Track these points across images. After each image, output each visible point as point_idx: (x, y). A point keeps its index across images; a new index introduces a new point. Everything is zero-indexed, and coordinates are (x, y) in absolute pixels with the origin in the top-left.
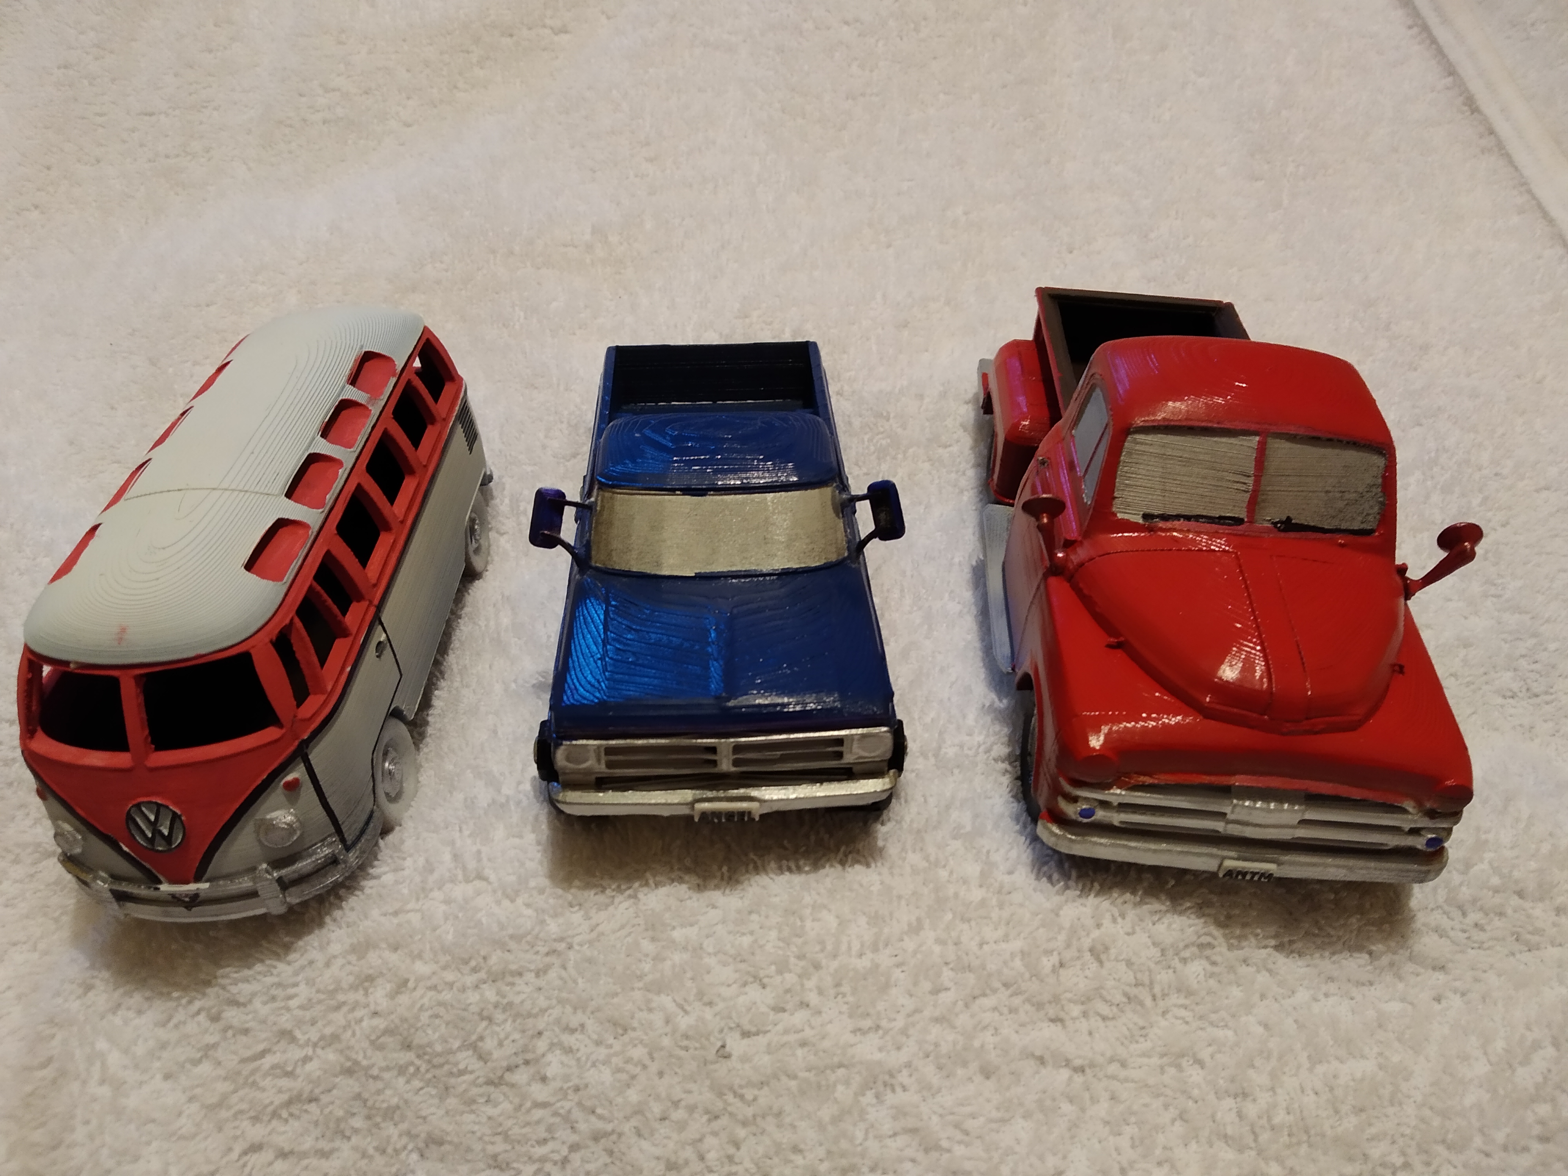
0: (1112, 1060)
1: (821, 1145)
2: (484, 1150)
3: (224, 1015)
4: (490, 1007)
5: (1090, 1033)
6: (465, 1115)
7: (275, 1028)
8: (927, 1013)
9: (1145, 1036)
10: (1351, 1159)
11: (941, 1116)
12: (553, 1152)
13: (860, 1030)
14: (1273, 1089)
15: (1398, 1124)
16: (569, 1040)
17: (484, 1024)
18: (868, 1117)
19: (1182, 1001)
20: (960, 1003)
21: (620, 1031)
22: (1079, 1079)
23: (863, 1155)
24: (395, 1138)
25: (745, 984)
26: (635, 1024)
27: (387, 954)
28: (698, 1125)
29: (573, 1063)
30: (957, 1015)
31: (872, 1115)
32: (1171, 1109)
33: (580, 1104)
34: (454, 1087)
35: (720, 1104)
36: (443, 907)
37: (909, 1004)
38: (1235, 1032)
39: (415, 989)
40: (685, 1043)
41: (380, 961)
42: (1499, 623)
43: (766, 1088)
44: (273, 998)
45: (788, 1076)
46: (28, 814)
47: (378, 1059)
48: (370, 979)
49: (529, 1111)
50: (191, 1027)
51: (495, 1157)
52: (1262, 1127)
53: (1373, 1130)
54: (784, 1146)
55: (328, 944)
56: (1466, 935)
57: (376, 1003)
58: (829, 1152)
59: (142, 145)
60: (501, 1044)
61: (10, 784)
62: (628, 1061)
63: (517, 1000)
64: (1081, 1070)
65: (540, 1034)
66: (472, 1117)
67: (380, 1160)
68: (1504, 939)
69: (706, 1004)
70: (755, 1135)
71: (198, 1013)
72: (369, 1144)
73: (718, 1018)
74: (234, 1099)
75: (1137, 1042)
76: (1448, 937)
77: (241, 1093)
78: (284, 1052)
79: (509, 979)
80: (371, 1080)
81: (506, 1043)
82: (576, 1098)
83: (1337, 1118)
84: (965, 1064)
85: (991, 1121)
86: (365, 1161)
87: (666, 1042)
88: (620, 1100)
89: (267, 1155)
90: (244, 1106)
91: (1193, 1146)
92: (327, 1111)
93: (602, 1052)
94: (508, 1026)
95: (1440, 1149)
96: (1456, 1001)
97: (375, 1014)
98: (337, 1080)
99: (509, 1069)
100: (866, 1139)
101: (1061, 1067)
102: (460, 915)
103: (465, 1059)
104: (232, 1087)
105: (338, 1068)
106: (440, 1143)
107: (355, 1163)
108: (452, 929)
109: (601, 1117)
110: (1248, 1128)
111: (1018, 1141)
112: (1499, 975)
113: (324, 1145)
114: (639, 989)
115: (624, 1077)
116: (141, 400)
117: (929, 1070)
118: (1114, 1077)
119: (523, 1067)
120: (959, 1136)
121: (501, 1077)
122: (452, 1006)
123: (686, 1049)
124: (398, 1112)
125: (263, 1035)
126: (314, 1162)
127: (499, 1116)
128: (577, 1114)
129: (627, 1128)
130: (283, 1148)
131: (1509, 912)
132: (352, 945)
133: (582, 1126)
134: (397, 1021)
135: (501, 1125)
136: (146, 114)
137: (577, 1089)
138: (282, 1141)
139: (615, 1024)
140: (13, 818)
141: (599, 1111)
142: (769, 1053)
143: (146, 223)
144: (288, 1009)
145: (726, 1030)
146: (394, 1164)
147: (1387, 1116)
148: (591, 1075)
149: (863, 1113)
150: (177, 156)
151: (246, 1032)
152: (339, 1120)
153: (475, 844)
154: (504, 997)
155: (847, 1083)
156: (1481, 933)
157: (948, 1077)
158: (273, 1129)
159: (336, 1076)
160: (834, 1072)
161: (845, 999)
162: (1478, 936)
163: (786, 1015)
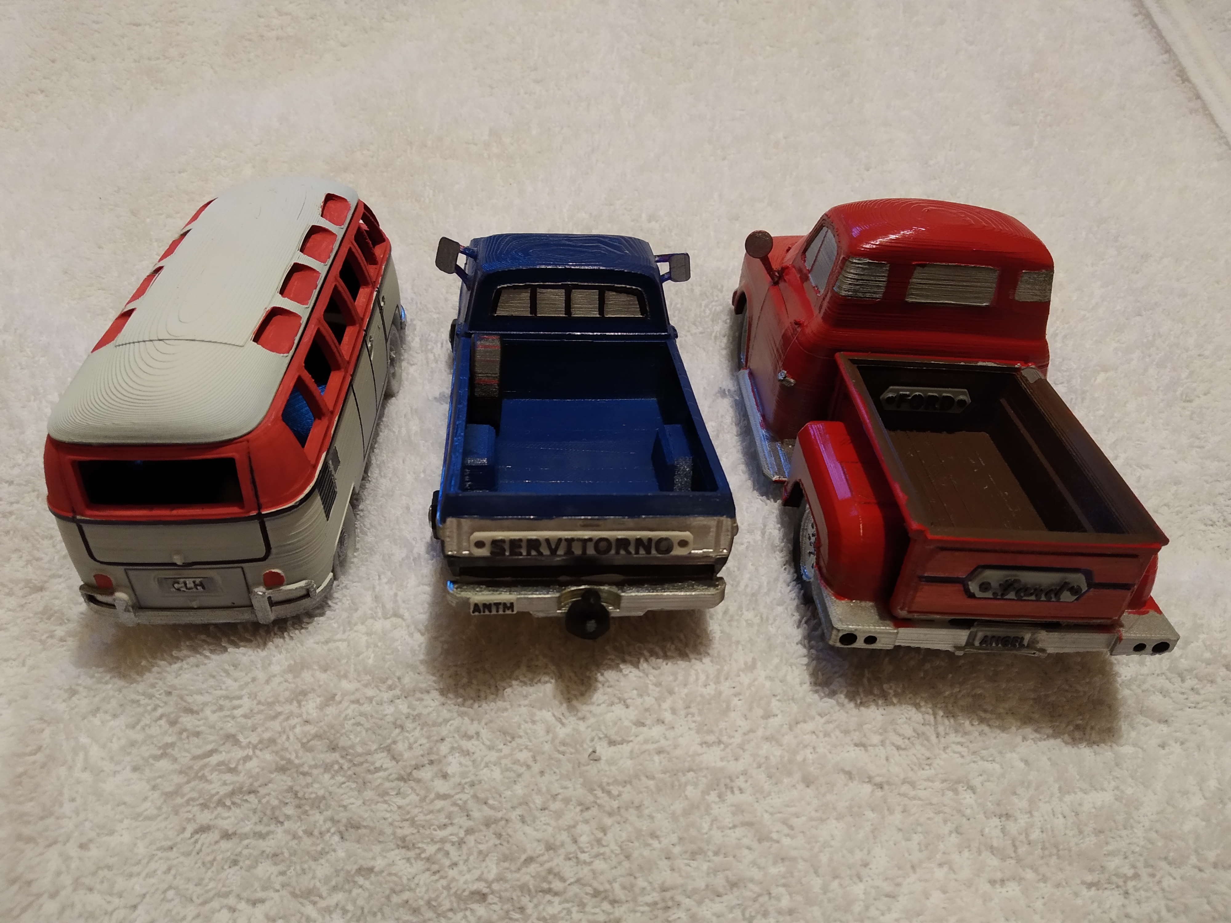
0: (904, 782)
1: (674, 832)
2: (394, 834)
3: (181, 720)
4: (403, 717)
5: (887, 759)
6: (379, 804)
7: (221, 732)
8: (760, 732)
9: (930, 765)
10: (1091, 870)
11: (772, 814)
12: (451, 835)
13: (705, 743)
14: (1030, 813)
15: (1130, 844)
16: (467, 745)
17: (398, 731)
18: (712, 812)
19: (959, 739)
20: (786, 727)
21: (509, 739)
22: (879, 793)
23: (708, 842)
24: (321, 822)
25: (612, 704)
26: (521, 733)
27: (318, 674)
28: (571, 815)
29: (470, 763)
30: (783, 736)
31: (716, 810)
32: (949, 824)
33: (475, 796)
34: (370, 782)
35: (591, 798)
36: (365, 638)
37: (745, 725)
38: (1001, 765)
39: (340, 702)
40: (562, 748)
41: (312, 680)
42: (1202, 468)
43: (629, 786)
44: (221, 708)
45: (647, 777)
46: (21, 557)
47: (308, 758)
48: (304, 693)
49: (432, 801)
50: (154, 730)
51: (403, 839)
52: (1022, 842)
53: (1110, 848)
54: (643, 833)
55: (269, 665)
56: (1185, 696)
57: (308, 714)
58: (681, 839)
59: (130, 49)
60: (410, 748)
61: (7, 533)
62: (516, 762)
63: (425, 711)
64: (880, 786)
65: (442, 740)
66: (385, 806)
67: (307, 841)
68: (1214, 701)
69: (580, 719)
70: (619, 823)
71: (160, 718)
72: (299, 827)
73: (590, 729)
74: (186, 789)
75: (923, 769)
76: (1171, 698)
77: (192, 784)
78: (228, 752)
79: (418, 695)
80: (301, 776)
81: (414, 746)
82: (472, 792)
83: (1081, 836)
84: (790, 774)
85: (811, 819)
86: (296, 841)
87: (547, 747)
88: (508, 793)
89: (214, 836)
90: (195, 795)
91: (966, 854)
92: (264, 801)
93: (493, 756)
94: (417, 733)
95: (1163, 864)
96: (1177, 748)
97: (307, 722)
98: (272, 776)
99: (417, 767)
100: (710, 829)
101: (865, 782)
102: (380, 644)
103: (381, 759)
104: (185, 779)
105: (274, 767)
106: (357, 827)
107: (287, 843)
108: (373, 655)
109: (492, 807)
110: (1010, 842)
111: (833, 837)
112: (1211, 730)
113: (260, 828)
114: (525, 706)
115: (512, 775)
116: (123, 242)
117: (761, 777)
118: (904, 795)
119: (427, 765)
120: (786, 830)
121: (410, 774)
122: (371, 716)
123: (564, 754)
124: (324, 802)
125: (211, 738)
126: (253, 842)
127: (408, 805)
128: (471, 804)
129: (514, 815)
130: (227, 830)
131: (1219, 680)
132: (289, 666)
133: (476, 814)
134: (326, 728)
135: (408, 813)
136: (134, 25)
137: (472, 785)
138: (227, 824)
139: (504, 734)
140: (8, 560)
141: (491, 802)
142: (631, 759)
143: (131, 110)
144: (234, 718)
145: (596, 739)
146: (318, 845)
147: (1121, 837)
148: (485, 774)
149: (708, 807)
150: (158, 59)
151: (197, 734)
152: (273, 809)
153: (392, 589)
154: (414, 710)
155: (696, 785)
156: (1196, 696)
157: (776, 784)
158: (219, 814)
159: (271, 772)
160: (684, 775)
161: (694, 719)
162: (1193, 697)
163: (645, 729)
